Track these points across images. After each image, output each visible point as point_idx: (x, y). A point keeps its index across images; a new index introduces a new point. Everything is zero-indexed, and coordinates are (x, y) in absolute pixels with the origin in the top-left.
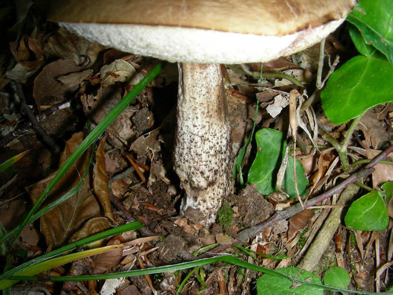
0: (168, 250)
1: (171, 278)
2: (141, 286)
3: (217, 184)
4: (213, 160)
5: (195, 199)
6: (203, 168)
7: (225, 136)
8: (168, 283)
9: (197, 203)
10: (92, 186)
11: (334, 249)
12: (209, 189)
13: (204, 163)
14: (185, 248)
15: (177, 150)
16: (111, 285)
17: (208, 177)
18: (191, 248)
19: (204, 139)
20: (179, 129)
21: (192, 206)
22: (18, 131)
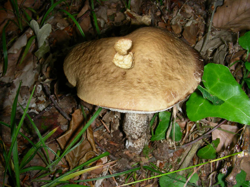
0: (121, 165)
1: (123, 178)
2: (111, 181)
3: (142, 137)
4: (141, 129)
5: (133, 143)
6: (136, 132)
7: (146, 120)
8: (122, 179)
9: (134, 145)
10: (87, 137)
11: (192, 164)
12: (139, 139)
13: (137, 130)
14: (128, 164)
15: (125, 125)
16: (99, 182)
17: (139, 135)
18: (131, 163)
19: (137, 122)
20: (127, 118)
21: (131, 146)
22: (47, 109)
